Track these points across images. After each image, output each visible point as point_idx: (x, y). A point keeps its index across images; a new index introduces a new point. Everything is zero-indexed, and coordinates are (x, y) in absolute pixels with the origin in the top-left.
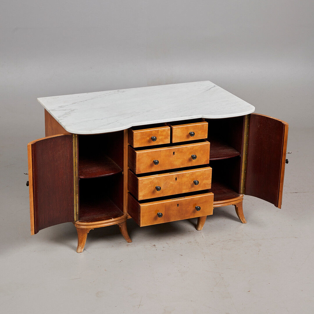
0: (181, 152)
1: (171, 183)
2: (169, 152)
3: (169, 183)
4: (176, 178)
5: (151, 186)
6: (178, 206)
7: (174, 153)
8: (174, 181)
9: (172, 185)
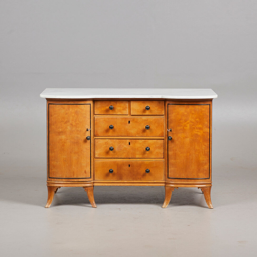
0: (136, 122)
1: (125, 146)
2: (125, 120)
3: (123, 146)
4: (129, 143)
5: (106, 147)
6: (129, 166)
7: (129, 122)
8: (127, 145)
9: (125, 149)
